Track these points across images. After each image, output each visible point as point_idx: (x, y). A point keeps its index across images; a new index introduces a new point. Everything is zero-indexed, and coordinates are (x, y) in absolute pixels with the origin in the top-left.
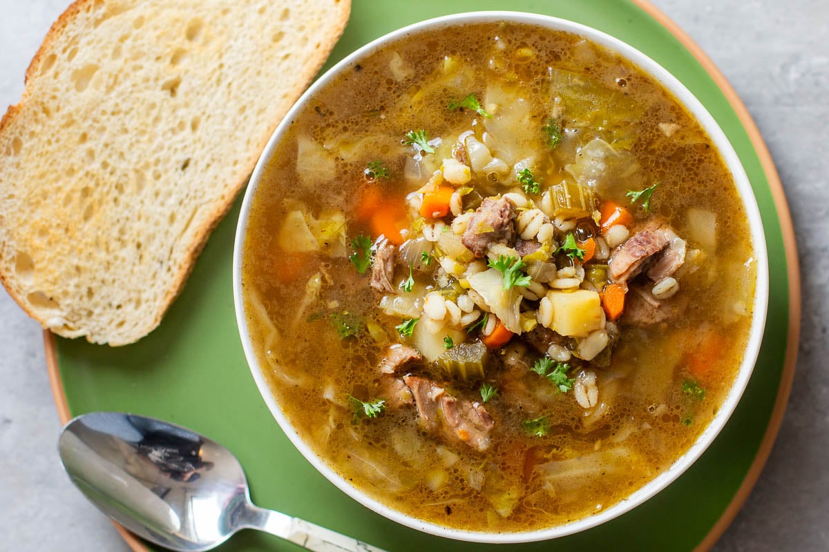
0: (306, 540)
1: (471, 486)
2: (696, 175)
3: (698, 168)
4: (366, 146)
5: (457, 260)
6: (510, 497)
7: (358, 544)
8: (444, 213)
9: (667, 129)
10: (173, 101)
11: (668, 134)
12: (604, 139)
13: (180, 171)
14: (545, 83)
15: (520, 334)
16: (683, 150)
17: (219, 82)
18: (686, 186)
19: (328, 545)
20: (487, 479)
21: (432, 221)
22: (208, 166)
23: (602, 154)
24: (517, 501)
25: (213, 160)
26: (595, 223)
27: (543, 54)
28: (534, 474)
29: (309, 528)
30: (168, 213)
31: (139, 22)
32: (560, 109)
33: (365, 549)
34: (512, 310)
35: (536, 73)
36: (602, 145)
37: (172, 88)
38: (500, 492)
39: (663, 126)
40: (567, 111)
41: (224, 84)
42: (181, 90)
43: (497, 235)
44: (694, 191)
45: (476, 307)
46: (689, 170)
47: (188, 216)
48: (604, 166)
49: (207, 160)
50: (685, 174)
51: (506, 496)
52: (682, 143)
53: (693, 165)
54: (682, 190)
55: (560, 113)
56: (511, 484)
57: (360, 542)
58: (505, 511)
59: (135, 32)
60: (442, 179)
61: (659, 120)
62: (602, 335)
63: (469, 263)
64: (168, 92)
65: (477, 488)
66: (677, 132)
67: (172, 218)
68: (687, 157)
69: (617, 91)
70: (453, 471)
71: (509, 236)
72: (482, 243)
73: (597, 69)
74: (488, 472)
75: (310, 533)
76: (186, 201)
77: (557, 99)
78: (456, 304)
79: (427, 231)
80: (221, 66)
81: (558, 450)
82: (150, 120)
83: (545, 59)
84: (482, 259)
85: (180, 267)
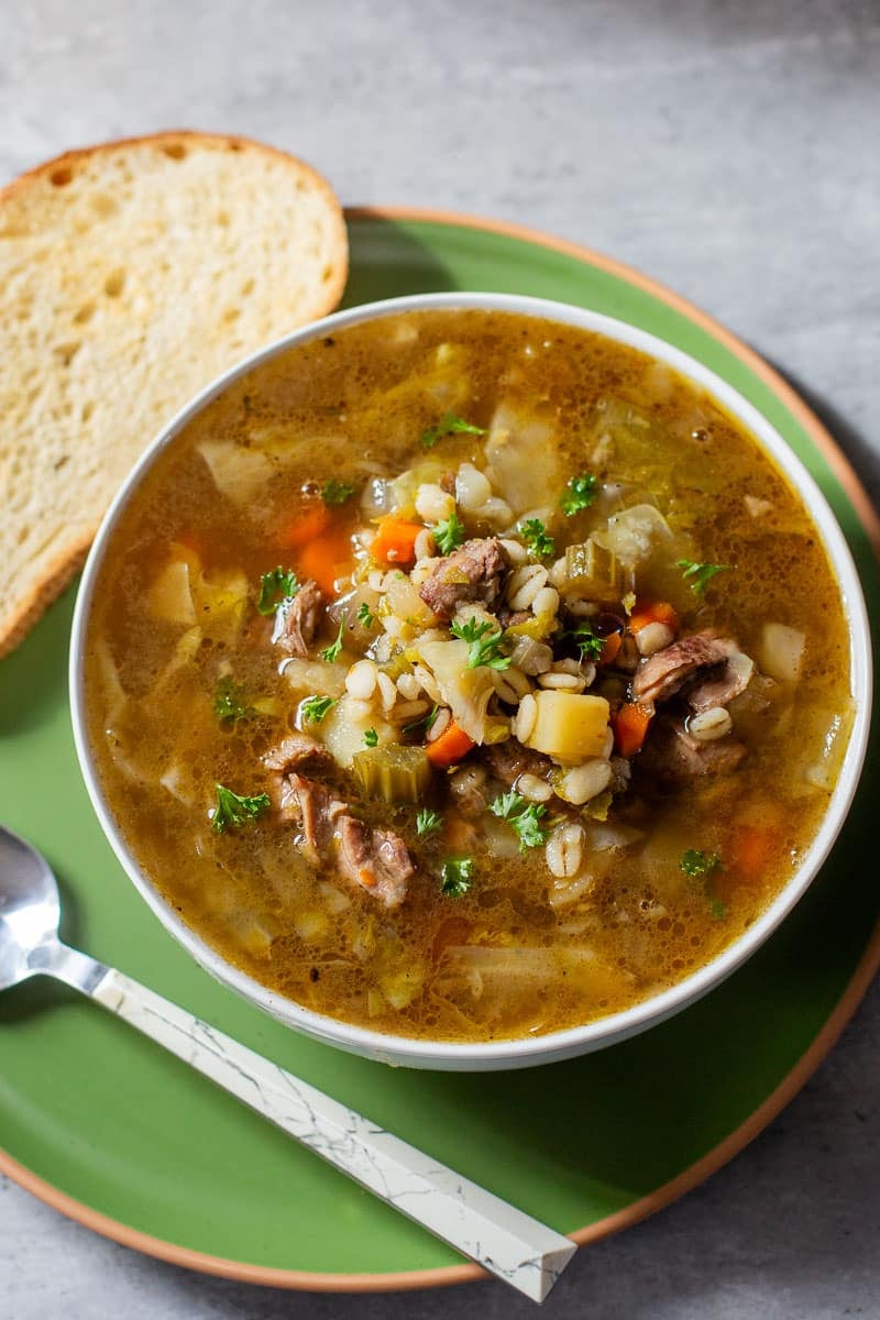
0: (121, 1003)
1: (354, 950)
2: (782, 575)
3: (787, 568)
4: (313, 449)
5: (408, 621)
6: (410, 980)
7: (197, 1023)
8: (405, 558)
9: (755, 506)
10: (63, 373)
11: (755, 513)
12: (655, 506)
13: (52, 471)
14: (592, 416)
15: (480, 744)
16: (772, 537)
17: (135, 359)
18: (762, 585)
19: (151, 1015)
20: (380, 950)
21: (386, 566)
22: (92, 473)
23: (649, 528)
24: (419, 987)
25: (101, 465)
26: (624, 610)
27: (595, 374)
28: (445, 957)
29: (128, 986)
30: (20, 525)
31: (41, 256)
32: (606, 451)
33: (205, 1032)
34: (476, 707)
35: (583, 401)
36: (653, 515)
37: (67, 355)
38: (394, 971)
39: (750, 501)
40: (617, 455)
41: (141, 366)
42: (79, 360)
43: (472, 591)
44: (772, 596)
45: (423, 695)
46: (772, 565)
47: (46, 536)
48: (647, 544)
49: (94, 463)
50: (766, 569)
51: (403, 978)
52: (772, 528)
53: (782, 562)
54: (755, 589)
55: (605, 458)
56: (413, 961)
57: (200, 1021)
58: (398, 1000)
59: (33, 267)
60: (414, 514)
61: (746, 492)
62: (603, 766)
63: (426, 629)
64: (61, 359)
65: (361, 957)
66: (769, 513)
67: (24, 535)
68: (777, 548)
69: (693, 446)
70: (337, 921)
71: (491, 594)
72: (448, 598)
73: (671, 409)
74: (380, 938)
75: (128, 994)
76: (48, 515)
77: (606, 439)
78: (395, 683)
79: (375, 578)
80: (143, 339)
81: (490, 933)
82: (24, 392)
83: (598, 381)
84: (444, 623)
85: (18, 605)
